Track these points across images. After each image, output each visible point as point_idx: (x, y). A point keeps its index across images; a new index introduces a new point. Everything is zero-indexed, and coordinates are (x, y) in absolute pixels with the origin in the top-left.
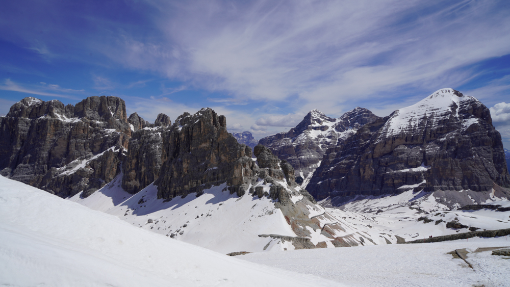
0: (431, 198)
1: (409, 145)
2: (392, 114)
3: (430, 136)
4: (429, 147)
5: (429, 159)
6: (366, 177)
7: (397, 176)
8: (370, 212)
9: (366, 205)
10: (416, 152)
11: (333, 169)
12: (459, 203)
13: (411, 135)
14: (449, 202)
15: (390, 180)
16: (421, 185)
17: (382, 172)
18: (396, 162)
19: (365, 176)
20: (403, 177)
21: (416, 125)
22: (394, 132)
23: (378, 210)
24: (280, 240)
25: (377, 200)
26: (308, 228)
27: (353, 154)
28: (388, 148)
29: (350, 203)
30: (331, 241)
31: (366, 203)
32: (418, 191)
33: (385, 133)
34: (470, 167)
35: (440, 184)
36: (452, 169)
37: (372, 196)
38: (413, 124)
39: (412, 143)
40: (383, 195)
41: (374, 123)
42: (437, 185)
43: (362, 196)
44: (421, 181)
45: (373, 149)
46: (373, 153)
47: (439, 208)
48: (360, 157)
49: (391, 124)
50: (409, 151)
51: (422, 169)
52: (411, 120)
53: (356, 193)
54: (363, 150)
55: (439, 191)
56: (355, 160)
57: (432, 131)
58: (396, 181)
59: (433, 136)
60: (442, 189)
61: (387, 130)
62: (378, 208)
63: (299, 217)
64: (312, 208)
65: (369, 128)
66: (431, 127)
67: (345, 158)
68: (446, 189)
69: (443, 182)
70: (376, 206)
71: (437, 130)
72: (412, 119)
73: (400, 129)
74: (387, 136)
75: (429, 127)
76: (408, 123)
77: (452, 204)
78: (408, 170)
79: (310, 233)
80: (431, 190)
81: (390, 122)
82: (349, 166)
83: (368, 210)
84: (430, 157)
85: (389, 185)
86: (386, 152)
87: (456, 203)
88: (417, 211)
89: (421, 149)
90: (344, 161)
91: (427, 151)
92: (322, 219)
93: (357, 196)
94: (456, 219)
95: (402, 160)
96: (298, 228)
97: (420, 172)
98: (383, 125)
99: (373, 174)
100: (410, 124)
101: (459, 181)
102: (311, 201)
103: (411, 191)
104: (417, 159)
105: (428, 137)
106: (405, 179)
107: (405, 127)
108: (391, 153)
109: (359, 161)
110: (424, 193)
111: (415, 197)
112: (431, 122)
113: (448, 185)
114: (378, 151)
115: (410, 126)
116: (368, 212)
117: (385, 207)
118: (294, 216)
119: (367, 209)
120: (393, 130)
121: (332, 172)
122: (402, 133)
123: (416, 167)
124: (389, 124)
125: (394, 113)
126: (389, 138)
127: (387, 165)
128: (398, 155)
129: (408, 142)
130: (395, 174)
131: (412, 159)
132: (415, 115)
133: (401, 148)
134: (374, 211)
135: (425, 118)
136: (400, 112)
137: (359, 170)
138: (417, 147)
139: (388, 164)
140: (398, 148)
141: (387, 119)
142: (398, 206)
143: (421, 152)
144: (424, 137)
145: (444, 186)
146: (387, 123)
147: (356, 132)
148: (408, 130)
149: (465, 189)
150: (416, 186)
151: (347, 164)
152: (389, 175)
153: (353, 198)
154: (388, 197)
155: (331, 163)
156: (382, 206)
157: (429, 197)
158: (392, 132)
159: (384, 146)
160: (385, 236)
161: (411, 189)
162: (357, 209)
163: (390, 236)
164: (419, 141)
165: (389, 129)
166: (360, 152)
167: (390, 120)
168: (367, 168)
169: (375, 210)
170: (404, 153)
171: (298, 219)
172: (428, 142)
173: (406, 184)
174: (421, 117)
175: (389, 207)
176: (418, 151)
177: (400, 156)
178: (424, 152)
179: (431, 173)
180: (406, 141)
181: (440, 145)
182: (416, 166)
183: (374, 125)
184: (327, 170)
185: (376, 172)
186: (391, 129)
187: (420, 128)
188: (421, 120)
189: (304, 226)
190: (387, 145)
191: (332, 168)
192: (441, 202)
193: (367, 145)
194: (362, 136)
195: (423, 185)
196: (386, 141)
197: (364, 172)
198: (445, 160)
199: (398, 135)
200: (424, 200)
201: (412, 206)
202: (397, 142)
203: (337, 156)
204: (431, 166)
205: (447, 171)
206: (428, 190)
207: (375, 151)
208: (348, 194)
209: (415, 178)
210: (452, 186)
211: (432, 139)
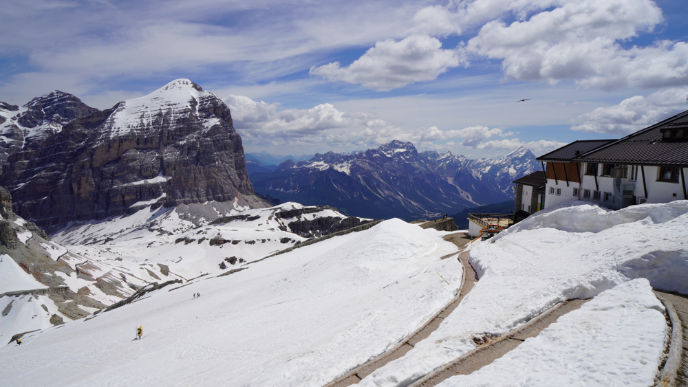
0: (174, 215)
1: (142, 150)
2: (116, 107)
3: (168, 139)
4: (167, 152)
5: (168, 167)
6: (83, 195)
7: (129, 191)
8: (94, 243)
9: (86, 234)
10: (151, 158)
11: (25, 186)
12: (204, 217)
13: (143, 136)
14: (194, 217)
15: (118, 197)
16: (160, 200)
17: (107, 187)
18: (125, 172)
19: (80, 194)
20: (137, 192)
21: (149, 123)
22: (120, 132)
23: (106, 238)
24: (30, 296)
25: (102, 225)
26: (58, 273)
27: (57, 162)
28: (113, 153)
29: (60, 234)
30: (94, 284)
31: (85, 231)
32: (157, 208)
33: (109, 133)
34: (214, 175)
35: (183, 197)
36: (195, 178)
37: (94, 220)
38: (145, 122)
39: (145, 147)
40: (110, 218)
41: (89, 117)
42: (180, 198)
43: (78, 222)
44: (160, 195)
45: (92, 155)
46: (92, 160)
47: (183, 225)
48: (71, 167)
49: (115, 120)
50: (143, 158)
51: (160, 179)
52: (142, 117)
53: (68, 219)
54: (76, 155)
55: (182, 206)
56: (63, 171)
57: (169, 131)
58: (127, 198)
59: (171, 138)
60: (186, 203)
61: (110, 128)
62: (105, 236)
63: (40, 261)
64: (50, 247)
65: (82, 124)
66: (168, 127)
67: (44, 169)
68: (190, 203)
69: (186, 194)
70: (102, 233)
71: (176, 130)
72: (143, 115)
73: (129, 127)
74: (112, 136)
75: (166, 127)
76: (139, 120)
77: (197, 219)
78: (142, 182)
79: (64, 280)
80: (172, 205)
81: (114, 117)
82: (54, 180)
83: (91, 241)
84: (169, 165)
85: (117, 204)
86: (110, 159)
87: (201, 217)
88: (159, 233)
89: (157, 155)
90: (43, 173)
91: (165, 156)
92: (68, 259)
93: (70, 223)
94: (219, 234)
95: (134, 169)
96: (45, 276)
97: (157, 183)
98: (104, 121)
99: (93, 190)
100: (142, 121)
101: (203, 191)
102: (43, 237)
103: (148, 209)
104: (153, 167)
105: (165, 139)
106: (138, 194)
107: (135, 125)
108: (118, 160)
109: (70, 172)
110: (164, 209)
111: (153, 215)
112: (167, 121)
113: (192, 198)
114: (99, 158)
115: (142, 125)
116: (91, 243)
117: (115, 234)
118: (34, 261)
119: (89, 239)
120: (119, 128)
121: (22, 191)
122: (132, 133)
123: (153, 178)
124: (112, 120)
125: (118, 104)
126: (114, 140)
127: (113, 176)
128: (127, 162)
129: (141, 146)
130: (126, 188)
131: (147, 167)
132: (147, 110)
133: (132, 153)
134: (100, 241)
135: (160, 115)
136: (126, 105)
137: (71, 185)
138: (153, 151)
139: (115, 175)
140: (128, 154)
141: (108, 113)
142: (133, 229)
143: (157, 158)
144: (161, 139)
145: (187, 199)
146: (109, 118)
147: (60, 130)
148: (139, 130)
149: (209, 200)
150: (154, 201)
151: (50, 178)
152: (116, 190)
153: (64, 227)
154: (117, 219)
155: (20, 178)
156: (110, 232)
157: (171, 214)
158: (118, 131)
159: (108, 151)
160: (146, 266)
161: (148, 206)
162: (72, 242)
163: (152, 266)
164: (154, 144)
165: (113, 127)
166: (70, 159)
167: (114, 114)
168: (83, 182)
169: (101, 239)
170: (136, 160)
171: (40, 264)
172: (166, 145)
173: (141, 200)
174: (156, 113)
175: (121, 232)
176: (153, 158)
177: (131, 164)
178: (161, 159)
179: (172, 185)
180: (138, 144)
181: (180, 149)
182: (153, 176)
183: (90, 120)
184: (13, 188)
185: (98, 187)
186: (117, 127)
187: (154, 128)
188: (156, 117)
189: (52, 273)
190: (111, 150)
191: (22, 184)
192: (185, 218)
193: (82, 149)
194: (72, 135)
195: (162, 199)
196: (109, 144)
197: (79, 189)
198: (188, 168)
199: (127, 136)
200: (166, 218)
201: (152, 228)
202: (125, 145)
203: (30, 165)
204: (170, 175)
205: (190, 180)
206: (169, 205)
207: (94, 157)
208: (55, 222)
209: (152, 192)
210: (195, 199)
211: (170, 142)
